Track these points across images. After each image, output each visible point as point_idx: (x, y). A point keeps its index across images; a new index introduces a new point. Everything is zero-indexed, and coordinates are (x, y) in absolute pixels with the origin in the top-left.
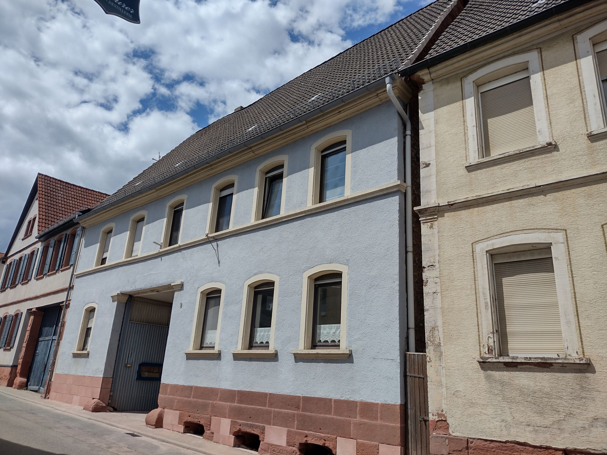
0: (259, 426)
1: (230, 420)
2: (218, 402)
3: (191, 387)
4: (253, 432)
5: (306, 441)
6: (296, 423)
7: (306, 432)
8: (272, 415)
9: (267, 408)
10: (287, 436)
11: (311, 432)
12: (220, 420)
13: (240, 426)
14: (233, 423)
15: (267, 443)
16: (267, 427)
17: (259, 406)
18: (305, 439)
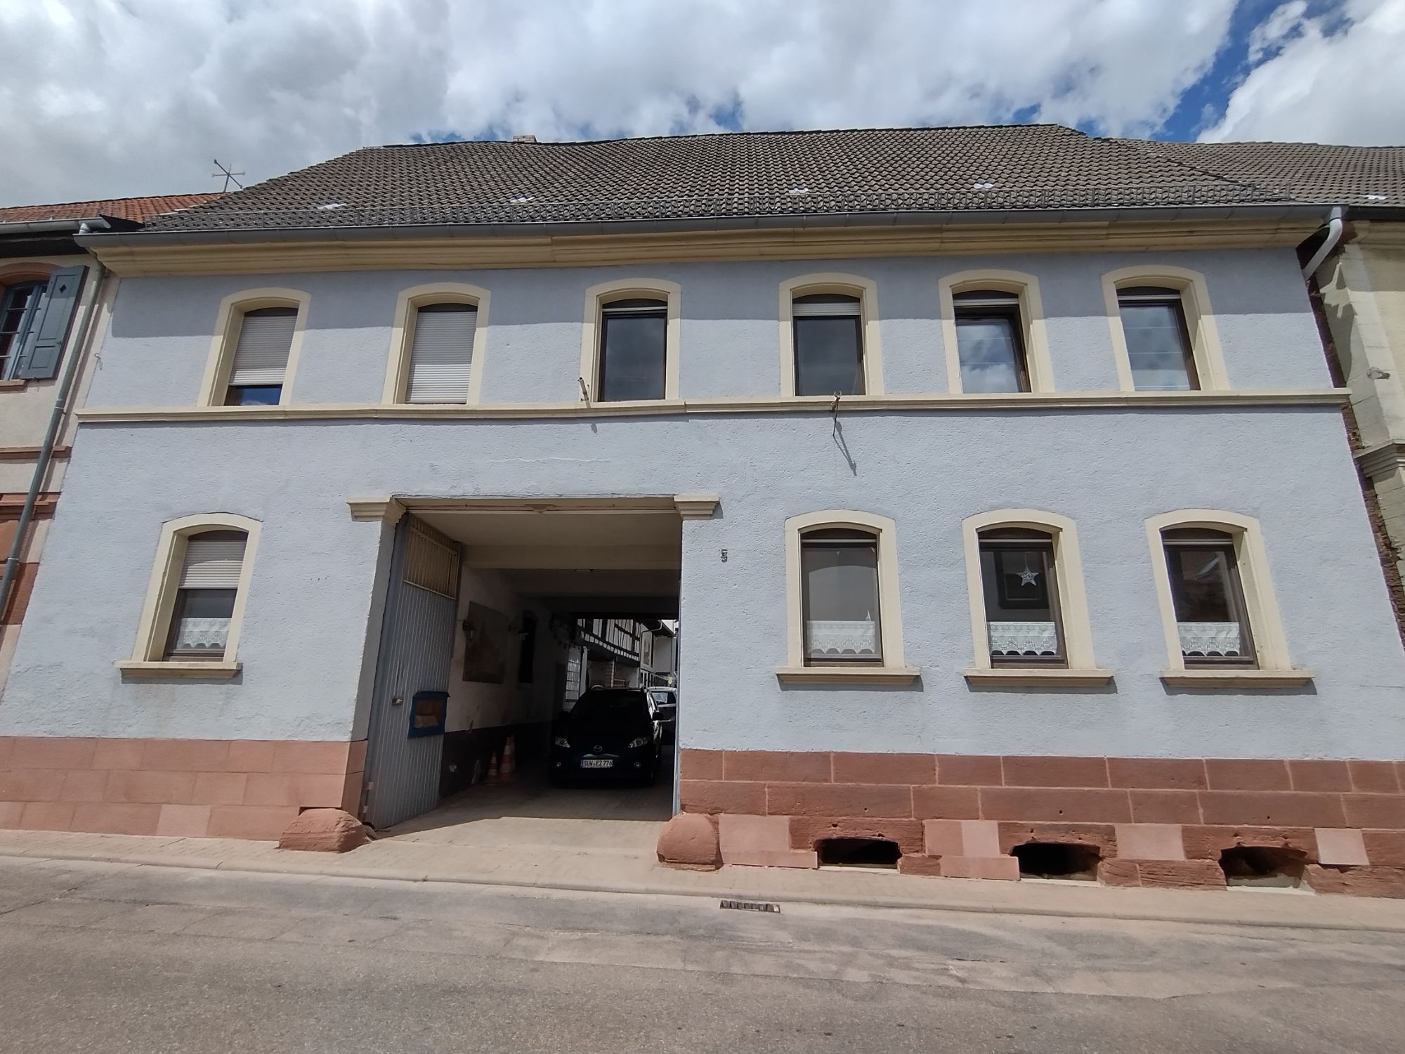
0: (1097, 827)
1: (995, 823)
2: (937, 785)
3: (824, 757)
4: (1079, 841)
5: (1239, 843)
6: (1201, 811)
7: (1236, 827)
8: (1130, 802)
9: (1111, 789)
10: (1184, 841)
11: (1246, 826)
12: (960, 824)
13: (1032, 832)
14: (1004, 830)
15: (1127, 861)
16: (1120, 829)
17: (1086, 786)
18: (1236, 840)
